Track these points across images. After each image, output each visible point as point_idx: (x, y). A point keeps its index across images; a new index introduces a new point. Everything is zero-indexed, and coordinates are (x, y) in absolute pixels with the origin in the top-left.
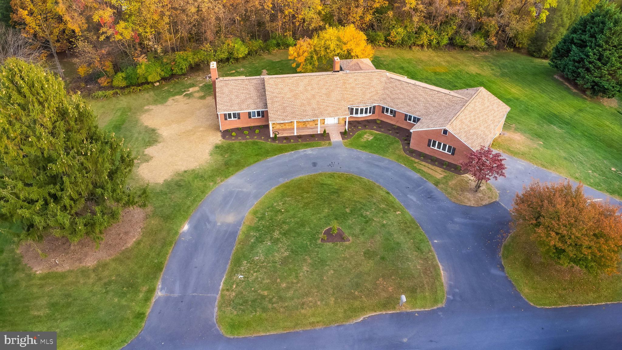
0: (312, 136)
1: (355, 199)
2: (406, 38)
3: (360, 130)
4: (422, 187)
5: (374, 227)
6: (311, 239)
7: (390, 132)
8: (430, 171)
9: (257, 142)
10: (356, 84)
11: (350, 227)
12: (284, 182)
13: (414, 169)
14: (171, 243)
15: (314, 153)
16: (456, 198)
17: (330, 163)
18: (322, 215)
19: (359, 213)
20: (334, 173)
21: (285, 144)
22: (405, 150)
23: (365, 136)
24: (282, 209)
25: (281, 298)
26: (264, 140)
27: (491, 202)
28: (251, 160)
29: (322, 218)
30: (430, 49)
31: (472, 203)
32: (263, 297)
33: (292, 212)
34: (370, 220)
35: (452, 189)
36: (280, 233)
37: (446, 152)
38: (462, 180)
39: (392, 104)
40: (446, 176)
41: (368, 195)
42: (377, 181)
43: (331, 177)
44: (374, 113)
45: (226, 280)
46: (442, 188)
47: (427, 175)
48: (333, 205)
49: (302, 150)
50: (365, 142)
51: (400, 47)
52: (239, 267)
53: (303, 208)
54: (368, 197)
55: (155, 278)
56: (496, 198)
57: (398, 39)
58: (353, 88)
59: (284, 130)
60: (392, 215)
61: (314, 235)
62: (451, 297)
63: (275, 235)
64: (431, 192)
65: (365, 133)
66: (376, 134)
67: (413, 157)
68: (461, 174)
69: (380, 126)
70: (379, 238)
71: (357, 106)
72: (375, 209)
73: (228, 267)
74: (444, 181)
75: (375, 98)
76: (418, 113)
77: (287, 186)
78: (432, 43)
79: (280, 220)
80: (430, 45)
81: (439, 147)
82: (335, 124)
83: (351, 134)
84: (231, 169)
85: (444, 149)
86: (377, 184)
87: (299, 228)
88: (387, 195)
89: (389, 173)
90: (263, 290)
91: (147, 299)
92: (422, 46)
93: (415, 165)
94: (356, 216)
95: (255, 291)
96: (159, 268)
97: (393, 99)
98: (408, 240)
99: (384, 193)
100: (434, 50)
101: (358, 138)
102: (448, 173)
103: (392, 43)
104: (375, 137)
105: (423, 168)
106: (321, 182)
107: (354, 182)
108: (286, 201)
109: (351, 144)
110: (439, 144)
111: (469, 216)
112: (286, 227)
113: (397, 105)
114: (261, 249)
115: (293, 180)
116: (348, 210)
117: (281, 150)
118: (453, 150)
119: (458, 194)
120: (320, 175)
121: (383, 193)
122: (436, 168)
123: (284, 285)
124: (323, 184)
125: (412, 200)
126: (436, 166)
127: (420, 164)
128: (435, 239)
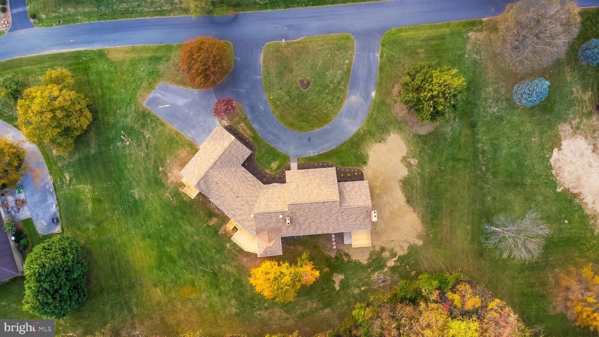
3: (278, 174)
4: (254, 116)
5: (286, 89)
6: (316, 82)
8: (246, 129)
11: (297, 89)
12: (327, 125)
14: (379, 85)
15: (309, 150)
16: (239, 107)
17: (300, 140)
18: (309, 98)
19: (291, 98)
20: (299, 131)
21: (325, 162)
22: (255, 149)
24: (328, 104)
25: (331, 49)
26: (338, 167)
28: (344, 147)
29: (309, 96)
32: (337, 50)
33: (324, 101)
34: (287, 93)
36: (330, 87)
38: (230, 121)
40: (238, 125)
45: (352, 60)
46: (244, 115)
48: (303, 105)
49: (315, 154)
50: (277, 160)
52: (347, 67)
53: (318, 104)
55: (381, 64)
60: (275, 96)
61: (314, 85)
62: (262, 47)
63: (332, 86)
64: (250, 112)
66: (268, 169)
67: (252, 143)
70: (285, 81)
72: (283, 101)
73: (352, 67)
74: (241, 120)
77: (326, 122)
79: (330, 96)
83: (284, 169)
84: (356, 140)
86: (278, 120)
87: (321, 90)
90: (337, 54)
91: (382, 53)
93: (253, 135)
94: (293, 96)
95: (340, 53)
96: (381, 69)
98: (272, 79)
101: (280, 165)
104: (270, 165)
107: (289, 123)
108: (326, 111)
109: (286, 159)
112: (327, 91)
114: (339, 77)
115: (322, 126)
116: (296, 101)
119: (237, 110)
120: (307, 131)
123: (329, 55)
124: (307, 122)
125: (262, 106)
126: (241, 134)
127: (249, 136)
128: (259, 78)
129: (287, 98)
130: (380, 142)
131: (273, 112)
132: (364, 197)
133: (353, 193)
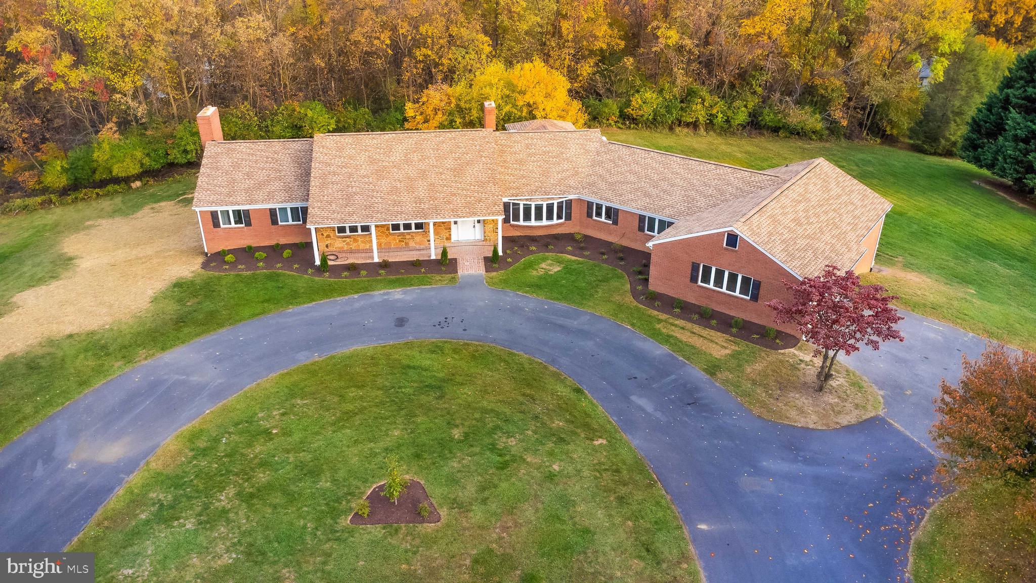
0: (415, 265)
1: (485, 403)
2: (663, 111)
3: (533, 252)
4: (673, 377)
5: (520, 480)
6: (322, 512)
7: (605, 257)
8: (697, 342)
9: (278, 275)
10: (529, 155)
11: (452, 481)
12: (308, 362)
13: (656, 335)
15: (408, 298)
16: (764, 405)
17: (443, 319)
18: (381, 445)
19: (487, 440)
20: (446, 342)
21: (345, 278)
22: (635, 294)
23: (543, 265)
24: (274, 427)
26: (297, 271)
27: (864, 417)
28: (246, 312)
29: (376, 454)
30: (711, 133)
31: (811, 421)
33: (297, 437)
34: (514, 461)
35: (754, 383)
36: (239, 494)
37: (737, 294)
38: (781, 361)
39: (609, 194)
40: (739, 353)
41: (524, 395)
42: (553, 362)
43: (433, 352)
44: (568, 217)
46: (727, 381)
47: (686, 348)
48: (419, 420)
49: (382, 292)
50: (540, 278)
51: (651, 128)
53: (333, 424)
54: (521, 399)
56: (875, 408)
57: (647, 112)
58: (521, 162)
59: (351, 251)
60: (580, 449)
61: (338, 500)
63: (220, 501)
64: (697, 389)
65: (544, 259)
66: (570, 261)
67: (654, 308)
68: (776, 348)
69: (582, 245)
70: (530, 513)
71: (527, 200)
72: (535, 432)
74: (733, 363)
75: (572, 182)
76: (668, 211)
77: (311, 371)
78: (715, 121)
79: (256, 457)
80: (710, 124)
81: (719, 282)
82: (476, 241)
83: (509, 260)
84: (186, 330)
85: (732, 286)
86: (552, 368)
87: (300, 480)
88: (573, 396)
89: (589, 344)
92: (695, 125)
93: (658, 326)
94: (477, 449)
97: (611, 184)
98: (618, 520)
99: (568, 389)
100: (720, 134)
101: (524, 269)
102: (742, 346)
103: (634, 121)
104: (564, 268)
105: (678, 334)
106: (405, 362)
107: (493, 363)
108: (293, 406)
109: (505, 282)
110: (720, 274)
111: (801, 454)
112: (262, 477)
113: (621, 196)
114: (155, 543)
115: (333, 357)
116: (457, 434)
117: (328, 292)
118: (753, 288)
119: (771, 396)
120: (409, 345)
121: (563, 391)
122: (713, 333)
124: (409, 367)
125: (641, 409)
126: (712, 328)
127: (672, 324)
128: (703, 521)
129: (512, 442)
130: (70, 336)
131: (578, 391)
132: (225, 162)
133: (261, 176)
